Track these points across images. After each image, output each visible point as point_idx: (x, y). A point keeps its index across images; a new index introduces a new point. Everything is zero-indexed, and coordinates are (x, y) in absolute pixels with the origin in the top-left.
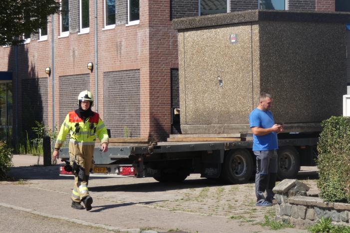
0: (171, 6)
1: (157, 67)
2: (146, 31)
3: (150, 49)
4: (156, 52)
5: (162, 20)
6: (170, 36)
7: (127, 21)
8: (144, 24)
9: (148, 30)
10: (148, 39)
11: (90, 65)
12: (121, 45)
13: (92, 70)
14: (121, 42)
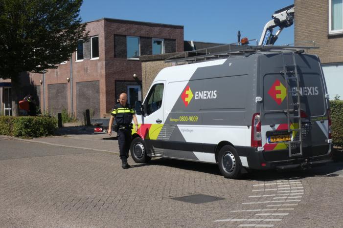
1: (109, 80)
3: (106, 71)
4: (108, 72)
5: (110, 57)
6: (114, 65)
7: (91, 57)
8: (102, 59)
9: (104, 62)
10: (104, 66)
11: (68, 79)
12: (87, 69)
13: (69, 81)
14: (87, 68)
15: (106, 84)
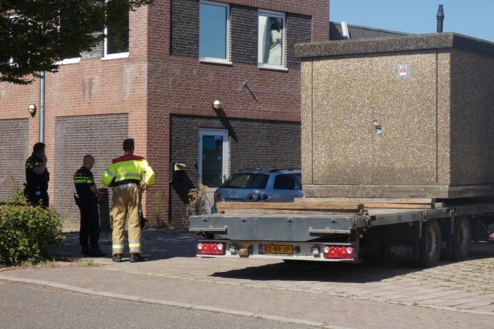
0: (171, 38)
1: (155, 112)
2: (141, 66)
3: (148, 88)
4: (153, 92)
5: (161, 53)
6: (169, 74)
7: (103, 53)
8: (138, 58)
9: (145, 66)
10: (145, 77)
11: (32, 107)
12: (91, 83)
13: (33, 114)
14: (90, 80)
15: (149, 123)
